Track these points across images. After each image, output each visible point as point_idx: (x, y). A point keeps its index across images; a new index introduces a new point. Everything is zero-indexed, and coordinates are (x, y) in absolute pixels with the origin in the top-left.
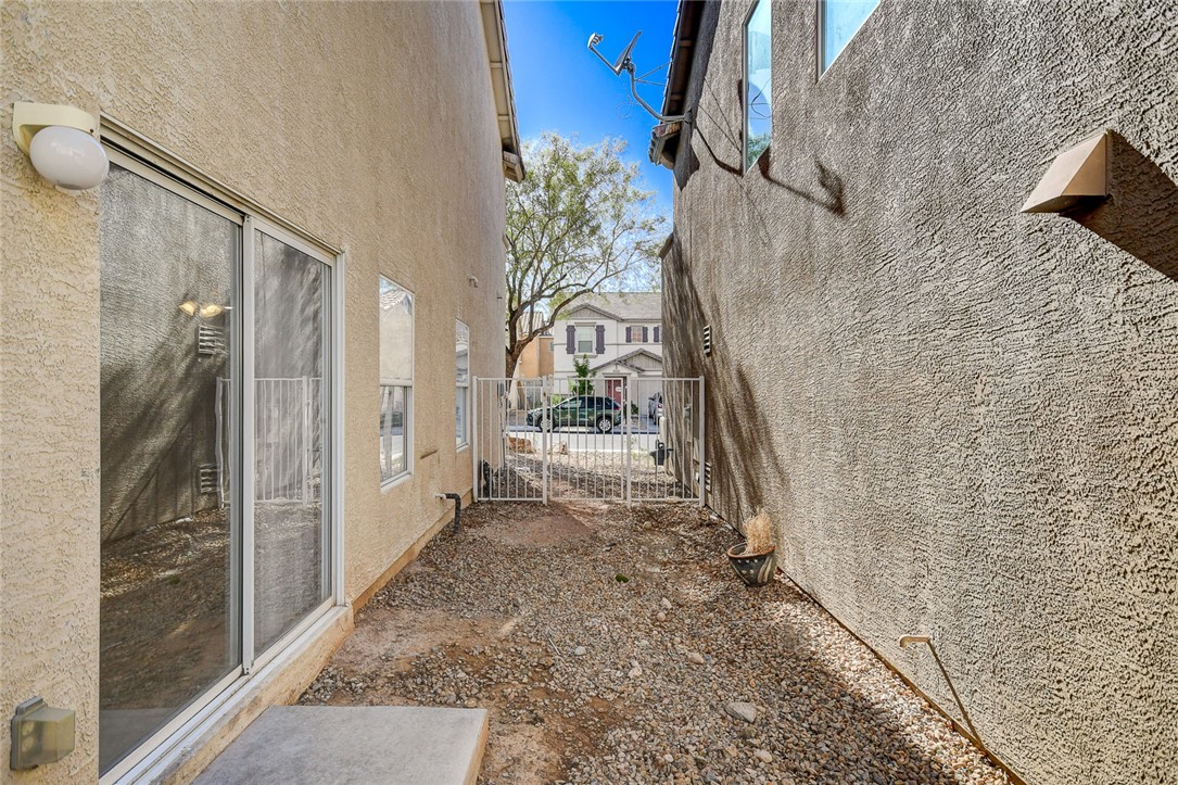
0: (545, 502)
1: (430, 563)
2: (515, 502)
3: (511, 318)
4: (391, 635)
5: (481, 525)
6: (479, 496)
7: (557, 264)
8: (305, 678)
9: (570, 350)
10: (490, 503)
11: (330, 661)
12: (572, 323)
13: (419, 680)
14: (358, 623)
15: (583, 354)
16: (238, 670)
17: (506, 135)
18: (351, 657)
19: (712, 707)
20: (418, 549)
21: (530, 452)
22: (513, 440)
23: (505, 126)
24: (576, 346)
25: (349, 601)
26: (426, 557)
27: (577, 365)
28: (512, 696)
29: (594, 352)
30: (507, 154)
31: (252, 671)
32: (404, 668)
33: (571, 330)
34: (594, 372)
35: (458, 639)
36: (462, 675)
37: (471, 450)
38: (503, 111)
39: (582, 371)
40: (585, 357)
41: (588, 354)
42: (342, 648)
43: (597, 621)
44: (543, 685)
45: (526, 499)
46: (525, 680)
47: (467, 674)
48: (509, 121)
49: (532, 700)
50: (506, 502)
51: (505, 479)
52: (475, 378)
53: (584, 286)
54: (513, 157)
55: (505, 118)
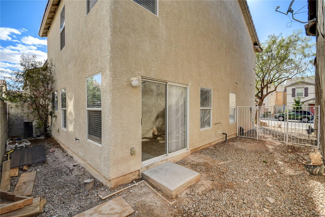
0: (258, 139)
1: (215, 147)
2: (248, 138)
3: (261, 89)
4: (197, 158)
5: (234, 142)
6: (239, 135)
7: (278, 72)
8: (178, 160)
9: (293, 95)
10: (242, 137)
11: (184, 158)
12: (294, 87)
13: (195, 166)
14: (192, 154)
15: (298, 97)
16: (166, 154)
17: (255, 41)
18: (188, 159)
19: (262, 196)
20: (213, 144)
21: (267, 126)
22: (261, 122)
23: (254, 39)
24: (296, 94)
25: (190, 149)
26: (215, 146)
27: (295, 100)
28: (211, 175)
29: (304, 96)
30: (255, 46)
31: (168, 155)
32: (195, 163)
33: (294, 90)
34: (303, 103)
35: (209, 162)
36: (204, 168)
37: (236, 124)
38: (253, 35)
39: (298, 102)
40: (299, 98)
41: (300, 97)
42: (187, 157)
43: (246, 169)
44: (220, 175)
45: (252, 138)
46: (216, 173)
47: (205, 168)
48: (255, 38)
49: (215, 177)
50: (246, 138)
51: (251, 132)
52: (238, 106)
53: (287, 77)
54: (257, 47)
55: (254, 37)
